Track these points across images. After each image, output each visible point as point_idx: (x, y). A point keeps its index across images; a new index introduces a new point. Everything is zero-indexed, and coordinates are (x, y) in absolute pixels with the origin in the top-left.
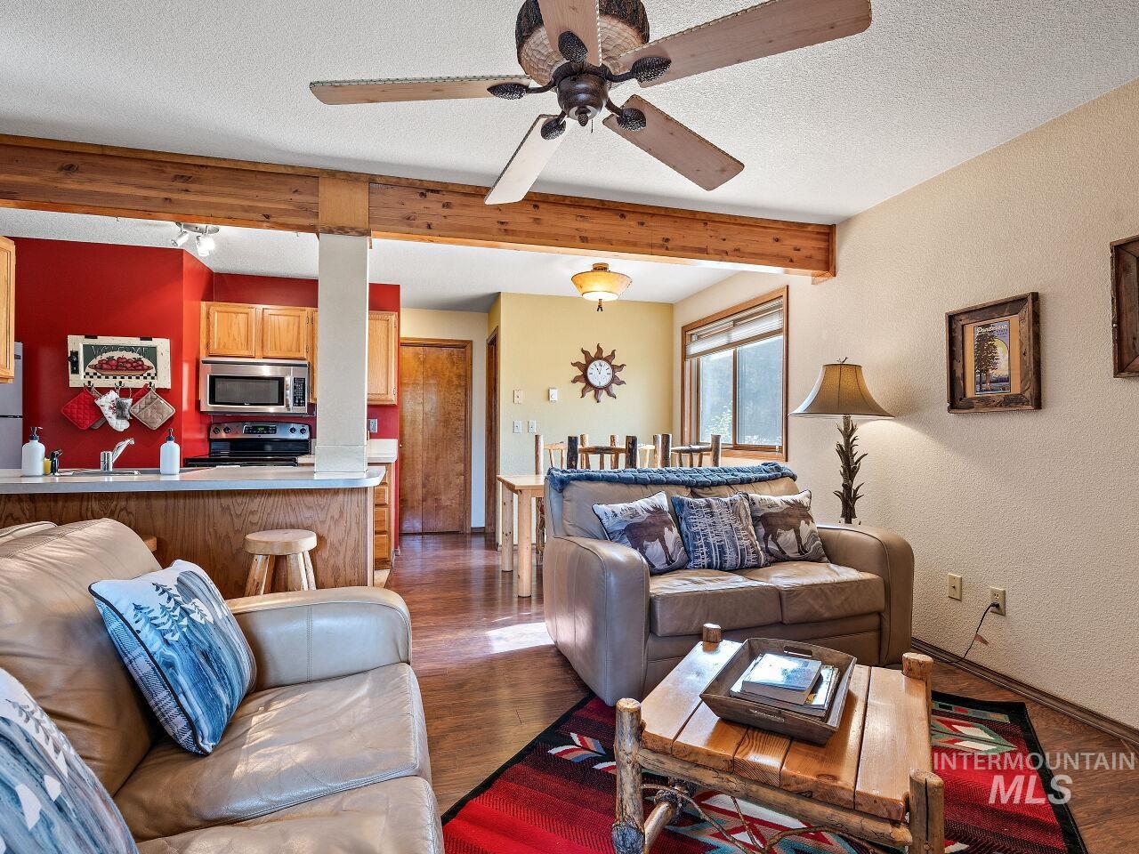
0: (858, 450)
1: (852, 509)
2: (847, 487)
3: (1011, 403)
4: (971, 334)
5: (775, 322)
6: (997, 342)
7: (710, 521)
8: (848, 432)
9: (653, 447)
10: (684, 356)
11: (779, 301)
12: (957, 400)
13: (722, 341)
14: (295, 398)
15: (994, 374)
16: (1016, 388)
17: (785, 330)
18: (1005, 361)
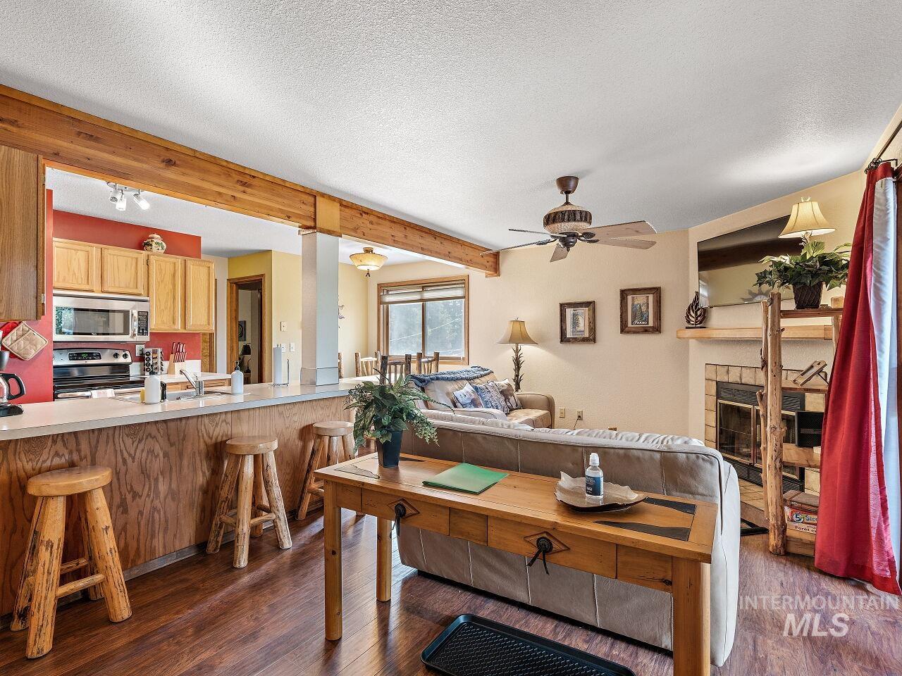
0: (522, 359)
1: (519, 385)
2: (517, 376)
3: (585, 340)
4: (569, 312)
5: (460, 293)
6: (580, 317)
7: (490, 395)
8: (517, 351)
9: (376, 359)
10: (380, 302)
11: (464, 282)
12: (564, 339)
13: (417, 297)
14: (139, 328)
15: (578, 329)
16: (587, 335)
17: (466, 297)
18: (583, 324)
